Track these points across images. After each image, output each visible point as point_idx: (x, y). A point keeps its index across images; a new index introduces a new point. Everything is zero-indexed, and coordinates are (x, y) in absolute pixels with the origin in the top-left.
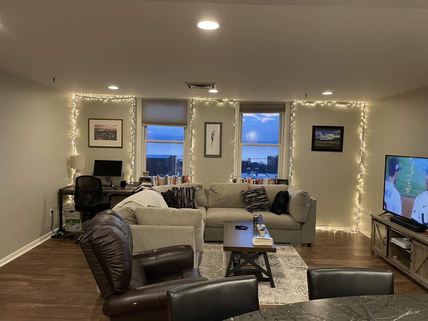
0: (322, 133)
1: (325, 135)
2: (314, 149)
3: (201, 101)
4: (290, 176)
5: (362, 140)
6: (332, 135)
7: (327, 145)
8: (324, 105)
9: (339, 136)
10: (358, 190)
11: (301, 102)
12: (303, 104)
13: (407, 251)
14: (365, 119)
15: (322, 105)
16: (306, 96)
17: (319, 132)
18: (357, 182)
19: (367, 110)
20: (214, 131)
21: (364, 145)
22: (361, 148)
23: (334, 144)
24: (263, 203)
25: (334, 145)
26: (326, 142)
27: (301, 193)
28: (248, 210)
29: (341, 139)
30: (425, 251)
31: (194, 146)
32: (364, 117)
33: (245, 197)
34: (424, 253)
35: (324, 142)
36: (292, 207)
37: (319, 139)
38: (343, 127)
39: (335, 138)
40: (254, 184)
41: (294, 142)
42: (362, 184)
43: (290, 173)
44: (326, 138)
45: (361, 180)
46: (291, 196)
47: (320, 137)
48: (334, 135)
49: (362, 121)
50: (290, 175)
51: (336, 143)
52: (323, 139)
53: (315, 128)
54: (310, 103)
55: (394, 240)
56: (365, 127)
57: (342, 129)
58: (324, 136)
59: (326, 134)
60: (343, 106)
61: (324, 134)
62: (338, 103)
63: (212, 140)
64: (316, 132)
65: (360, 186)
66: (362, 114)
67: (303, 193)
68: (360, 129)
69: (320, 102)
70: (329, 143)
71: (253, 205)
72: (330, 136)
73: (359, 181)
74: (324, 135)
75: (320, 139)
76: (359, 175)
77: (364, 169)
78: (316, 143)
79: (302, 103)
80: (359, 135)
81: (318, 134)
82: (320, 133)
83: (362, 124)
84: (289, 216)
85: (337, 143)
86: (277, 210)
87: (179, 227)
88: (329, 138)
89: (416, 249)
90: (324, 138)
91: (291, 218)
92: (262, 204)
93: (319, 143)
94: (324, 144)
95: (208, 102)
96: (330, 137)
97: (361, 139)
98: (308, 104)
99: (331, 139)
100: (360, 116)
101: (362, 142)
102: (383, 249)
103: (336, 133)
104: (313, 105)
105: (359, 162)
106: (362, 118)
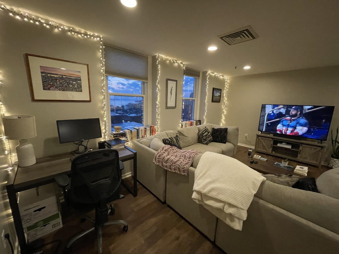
2: (213, 101)
3: (164, 59)
7: (216, 99)
9: (220, 94)
11: (210, 72)
15: (216, 76)
16: (236, 67)
19: (228, 81)
20: (172, 87)
21: (226, 99)
22: (224, 101)
26: (216, 97)
29: (220, 96)
31: (160, 99)
32: (227, 84)
37: (214, 95)
38: (221, 89)
41: (206, 98)
42: (224, 118)
45: (223, 117)
53: (214, 89)
60: (222, 77)
61: (216, 93)
62: (221, 75)
63: (171, 94)
64: (214, 91)
68: (225, 91)
69: (216, 74)
77: (225, 111)
78: (213, 98)
83: (225, 88)
84: (230, 143)
85: (219, 98)
88: (217, 95)
89: (304, 148)
95: (168, 61)
97: (225, 96)
102: (267, 149)
103: (219, 92)
105: (223, 108)
106: (226, 85)
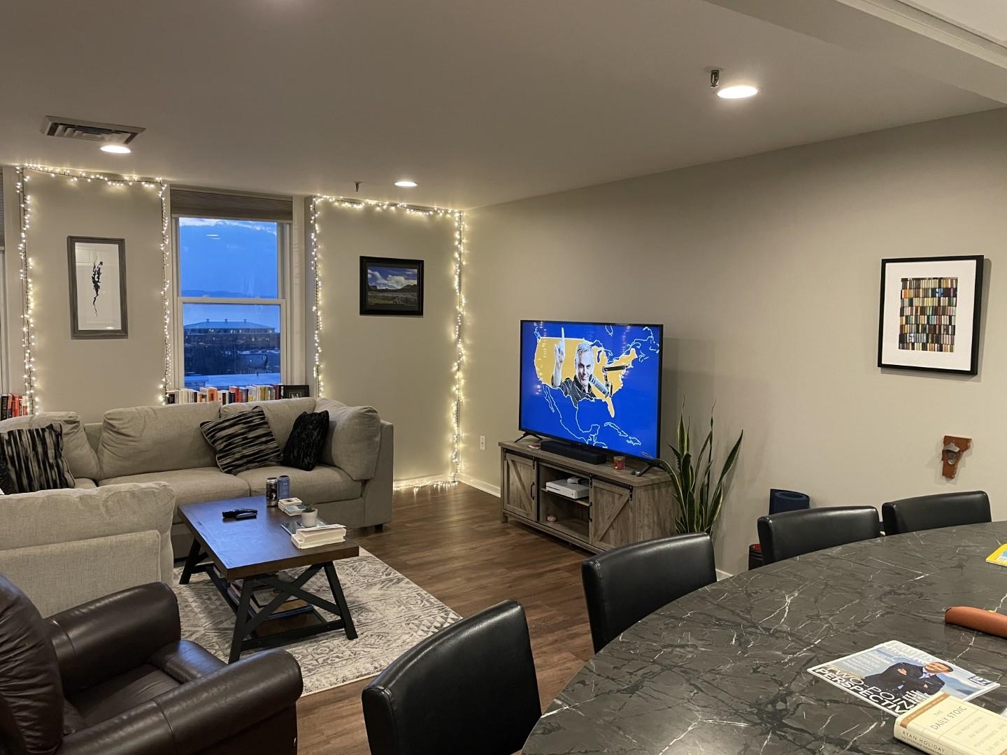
0: (380, 274)
1: (388, 279)
2: (366, 309)
3: (53, 175)
4: (315, 375)
5: (457, 291)
6: (402, 279)
7: (391, 302)
8: (383, 209)
9: (415, 282)
10: (453, 396)
11: (332, 199)
12: (336, 204)
13: (579, 502)
14: (462, 245)
15: (378, 209)
16: (357, 185)
17: (375, 271)
18: (451, 380)
19: (466, 227)
20: (101, 263)
21: (464, 301)
22: (458, 307)
23: (407, 298)
24: (263, 447)
25: (407, 300)
26: (390, 295)
27: (361, 413)
28: (223, 469)
29: (420, 288)
30: (617, 496)
31: (36, 306)
32: (460, 241)
33: (213, 436)
34: (616, 501)
35: (386, 294)
36: (339, 447)
37: (375, 287)
38: (423, 261)
39: (408, 286)
40: (224, 403)
41: (320, 295)
42: (463, 382)
43: (315, 369)
44: (389, 286)
45: (460, 375)
46: (335, 423)
47: (378, 282)
48: (406, 279)
49: (456, 249)
50: (315, 372)
51: (410, 296)
52: (384, 288)
53: (366, 262)
54: (352, 202)
55: (552, 487)
56: (464, 263)
57: (419, 264)
58: (386, 282)
59: (390, 276)
60: (420, 214)
61: (385, 277)
62: (410, 207)
63: (97, 288)
64: (369, 271)
65: (457, 386)
66: (457, 235)
67: (366, 412)
68: (454, 268)
69: (373, 202)
70: (397, 297)
71: (237, 456)
72: (399, 281)
73: (456, 377)
74: (386, 279)
75: (378, 288)
76: (456, 364)
77: (464, 352)
78: (370, 296)
79: (333, 202)
80: (450, 281)
81: (373, 275)
82: (377, 274)
83: (457, 255)
84: (335, 470)
85: (413, 296)
86: (303, 459)
87: (113, 538)
88: (395, 285)
89: (599, 496)
90: (384, 285)
91: (339, 473)
92: (262, 451)
93: (375, 297)
94: (387, 298)
95: (76, 179)
96: (397, 282)
97: (457, 288)
98: (347, 205)
99: (400, 288)
100: (454, 239)
101: (458, 294)
102: (528, 507)
103: (409, 275)
104: (359, 207)
105: (454, 337)
106: (457, 243)
